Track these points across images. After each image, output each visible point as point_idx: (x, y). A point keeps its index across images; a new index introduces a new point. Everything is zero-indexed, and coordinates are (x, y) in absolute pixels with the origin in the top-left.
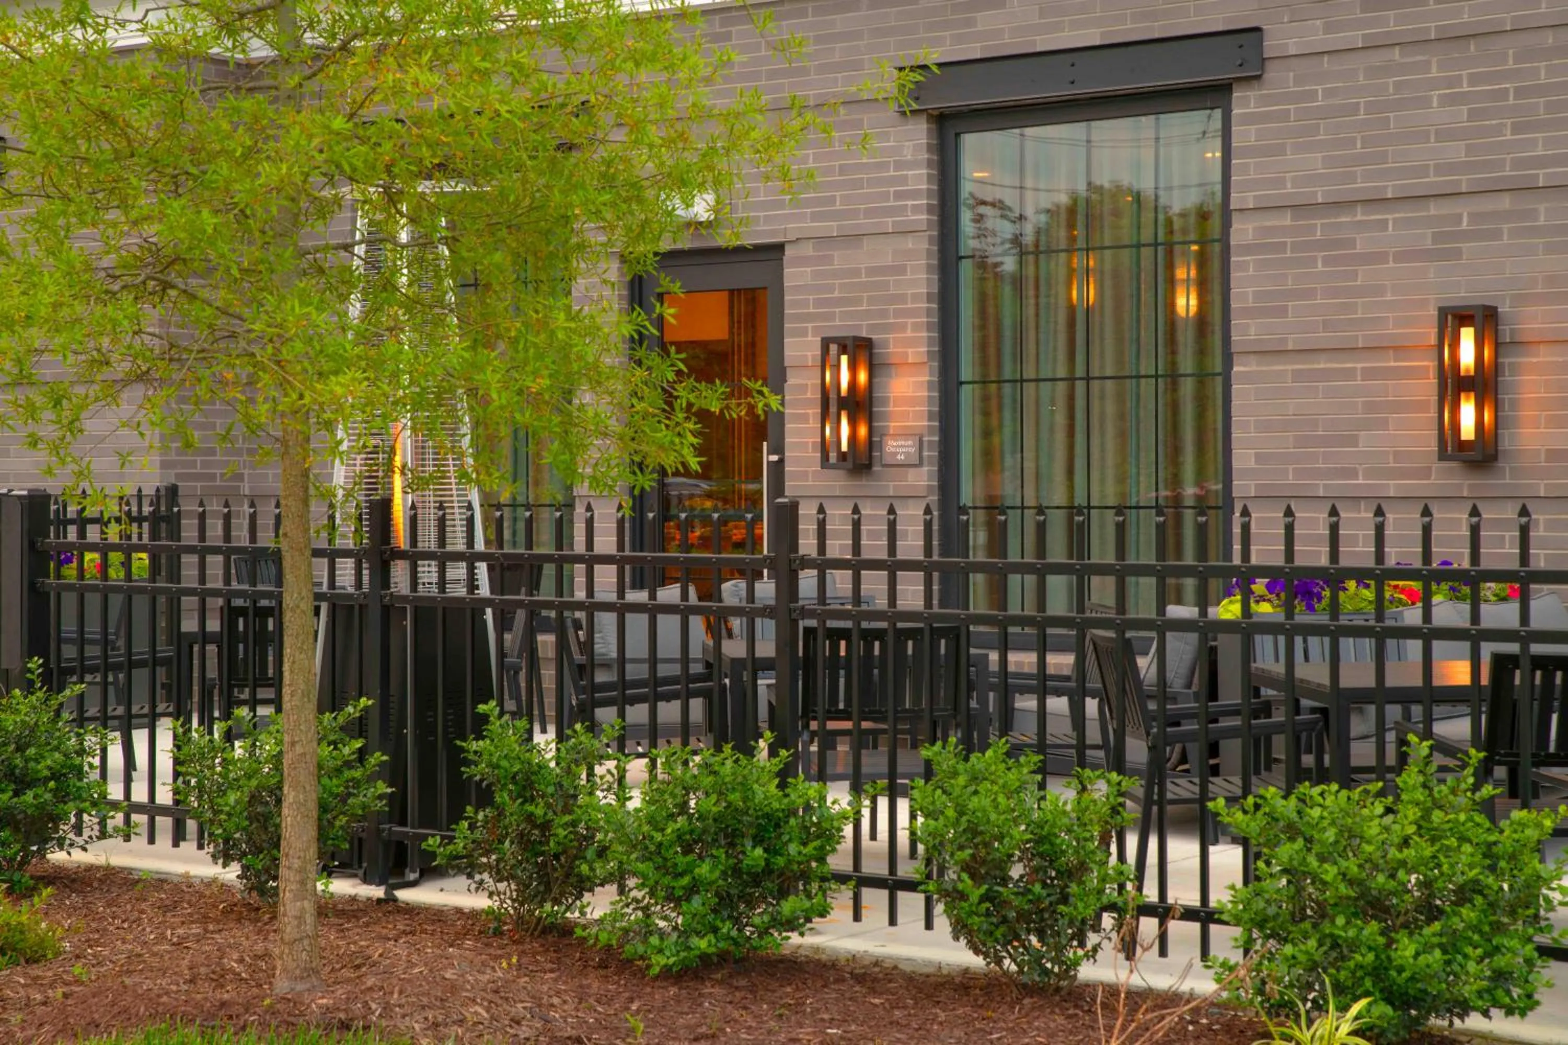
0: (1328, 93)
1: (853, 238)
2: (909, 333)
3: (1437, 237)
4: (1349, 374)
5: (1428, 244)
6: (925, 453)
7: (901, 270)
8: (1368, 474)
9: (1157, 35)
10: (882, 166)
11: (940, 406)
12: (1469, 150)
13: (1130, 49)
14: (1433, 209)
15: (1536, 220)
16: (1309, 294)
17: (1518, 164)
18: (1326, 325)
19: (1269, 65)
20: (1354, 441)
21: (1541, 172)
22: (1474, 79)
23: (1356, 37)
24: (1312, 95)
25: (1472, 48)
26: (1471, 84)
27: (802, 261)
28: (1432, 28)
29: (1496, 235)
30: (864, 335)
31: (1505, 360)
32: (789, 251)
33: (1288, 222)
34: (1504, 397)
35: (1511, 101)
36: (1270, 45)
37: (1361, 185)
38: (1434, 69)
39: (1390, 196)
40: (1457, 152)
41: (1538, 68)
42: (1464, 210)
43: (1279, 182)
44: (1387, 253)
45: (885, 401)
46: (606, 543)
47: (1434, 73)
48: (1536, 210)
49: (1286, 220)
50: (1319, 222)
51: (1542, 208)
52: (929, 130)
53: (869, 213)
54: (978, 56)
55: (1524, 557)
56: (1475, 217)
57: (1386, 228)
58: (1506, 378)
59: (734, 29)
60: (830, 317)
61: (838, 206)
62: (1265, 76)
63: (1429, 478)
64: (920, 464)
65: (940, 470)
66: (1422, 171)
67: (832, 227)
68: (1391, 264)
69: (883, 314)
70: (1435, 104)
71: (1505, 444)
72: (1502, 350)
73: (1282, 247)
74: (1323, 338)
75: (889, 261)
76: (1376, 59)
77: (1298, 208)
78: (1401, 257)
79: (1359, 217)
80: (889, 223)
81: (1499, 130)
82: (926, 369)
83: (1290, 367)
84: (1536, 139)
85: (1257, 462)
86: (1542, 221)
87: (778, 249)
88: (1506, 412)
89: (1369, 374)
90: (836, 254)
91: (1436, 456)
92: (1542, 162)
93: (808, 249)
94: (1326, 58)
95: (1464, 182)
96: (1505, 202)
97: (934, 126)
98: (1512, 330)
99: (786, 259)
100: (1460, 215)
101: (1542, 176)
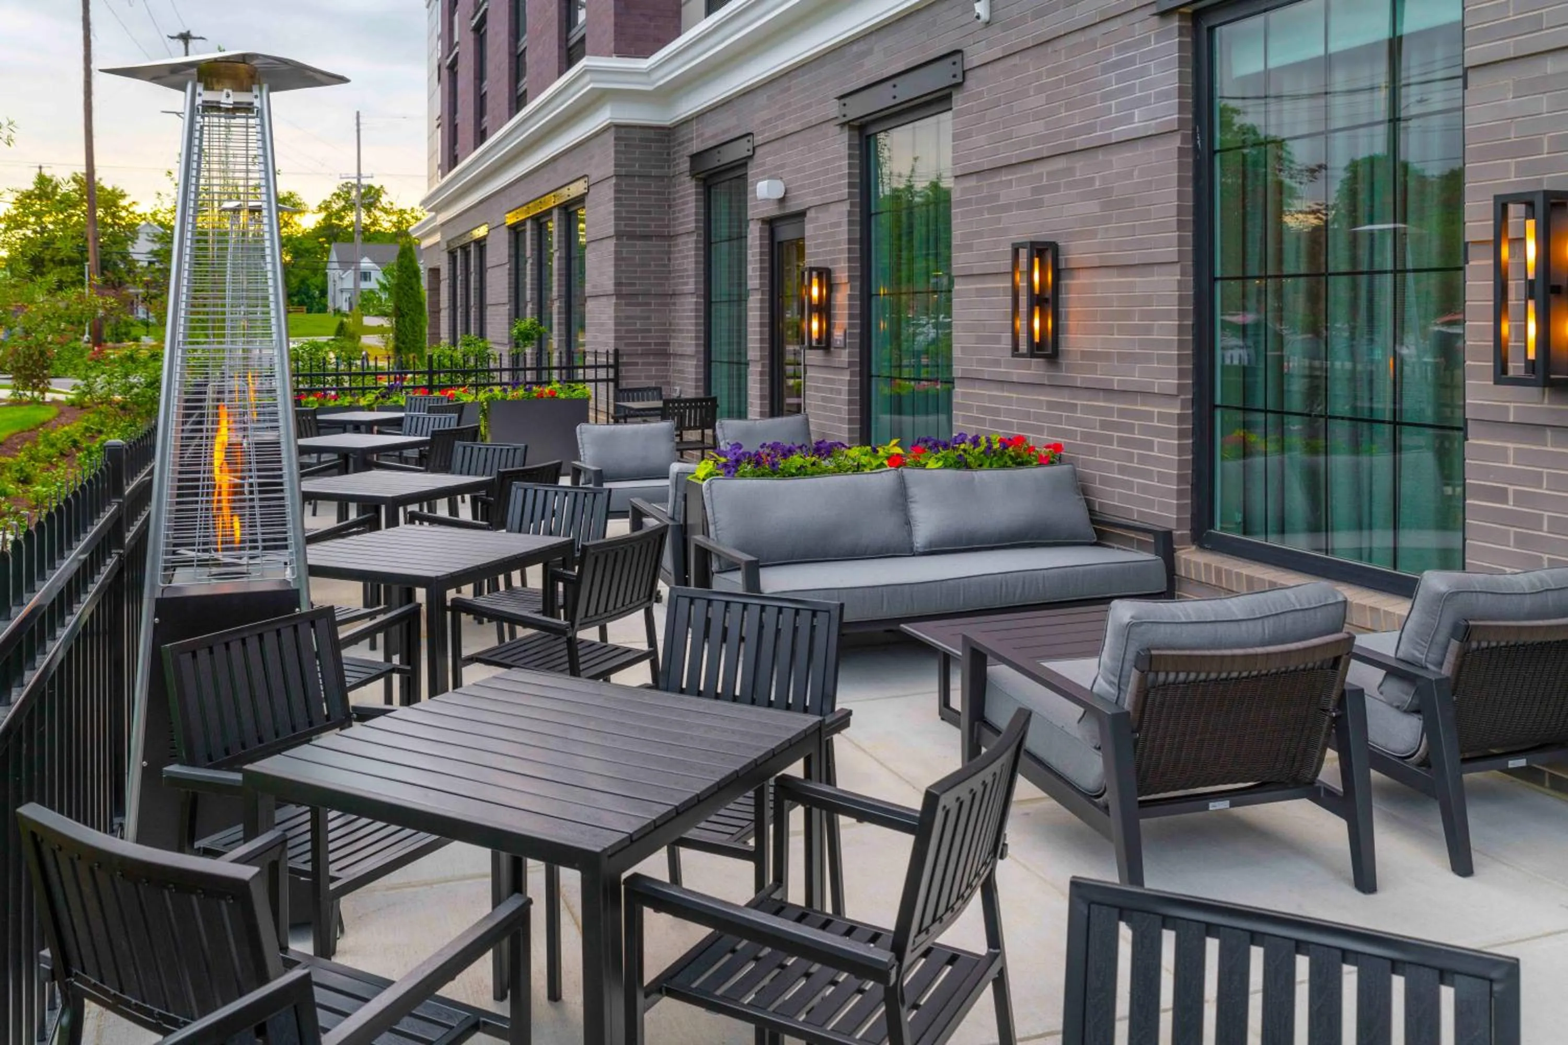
0: (989, 91)
1: (826, 206)
2: (842, 264)
3: (1033, 191)
5: (1029, 197)
6: (849, 341)
7: (839, 224)
12: (1047, 125)
14: (1032, 171)
15: (1075, 175)
16: (981, 234)
17: (1067, 134)
19: (968, 75)
22: (1048, 73)
23: (998, 50)
25: (1048, 50)
26: (1046, 77)
27: (810, 220)
28: (1030, 39)
29: (1058, 187)
30: (827, 266)
31: (1060, 282)
32: (807, 215)
34: (1059, 310)
35: (1064, 87)
36: (967, 60)
38: (1031, 68)
39: (1014, 162)
40: (1038, 127)
41: (1075, 61)
42: (1045, 169)
44: (1012, 204)
45: (835, 307)
47: (1031, 71)
50: (985, 183)
52: (849, 135)
53: (831, 189)
56: (1050, 175)
57: (1012, 187)
58: (1062, 296)
60: (817, 254)
61: (822, 186)
62: (967, 83)
63: (1030, 369)
64: (845, 347)
66: (1027, 143)
67: (817, 199)
68: (1014, 212)
69: (834, 252)
70: (1032, 94)
71: (1060, 345)
72: (1059, 275)
74: (987, 266)
75: (836, 219)
76: (1007, 64)
78: (1020, 206)
79: (1002, 179)
80: (836, 195)
81: (1058, 110)
82: (849, 287)
83: (974, 286)
86: (1077, 177)
87: (804, 213)
88: (1063, 321)
90: (820, 215)
92: (1077, 132)
93: (812, 213)
96: (1064, 162)
98: (1066, 260)
99: (806, 219)
100: (1042, 174)
101: (1080, 142)
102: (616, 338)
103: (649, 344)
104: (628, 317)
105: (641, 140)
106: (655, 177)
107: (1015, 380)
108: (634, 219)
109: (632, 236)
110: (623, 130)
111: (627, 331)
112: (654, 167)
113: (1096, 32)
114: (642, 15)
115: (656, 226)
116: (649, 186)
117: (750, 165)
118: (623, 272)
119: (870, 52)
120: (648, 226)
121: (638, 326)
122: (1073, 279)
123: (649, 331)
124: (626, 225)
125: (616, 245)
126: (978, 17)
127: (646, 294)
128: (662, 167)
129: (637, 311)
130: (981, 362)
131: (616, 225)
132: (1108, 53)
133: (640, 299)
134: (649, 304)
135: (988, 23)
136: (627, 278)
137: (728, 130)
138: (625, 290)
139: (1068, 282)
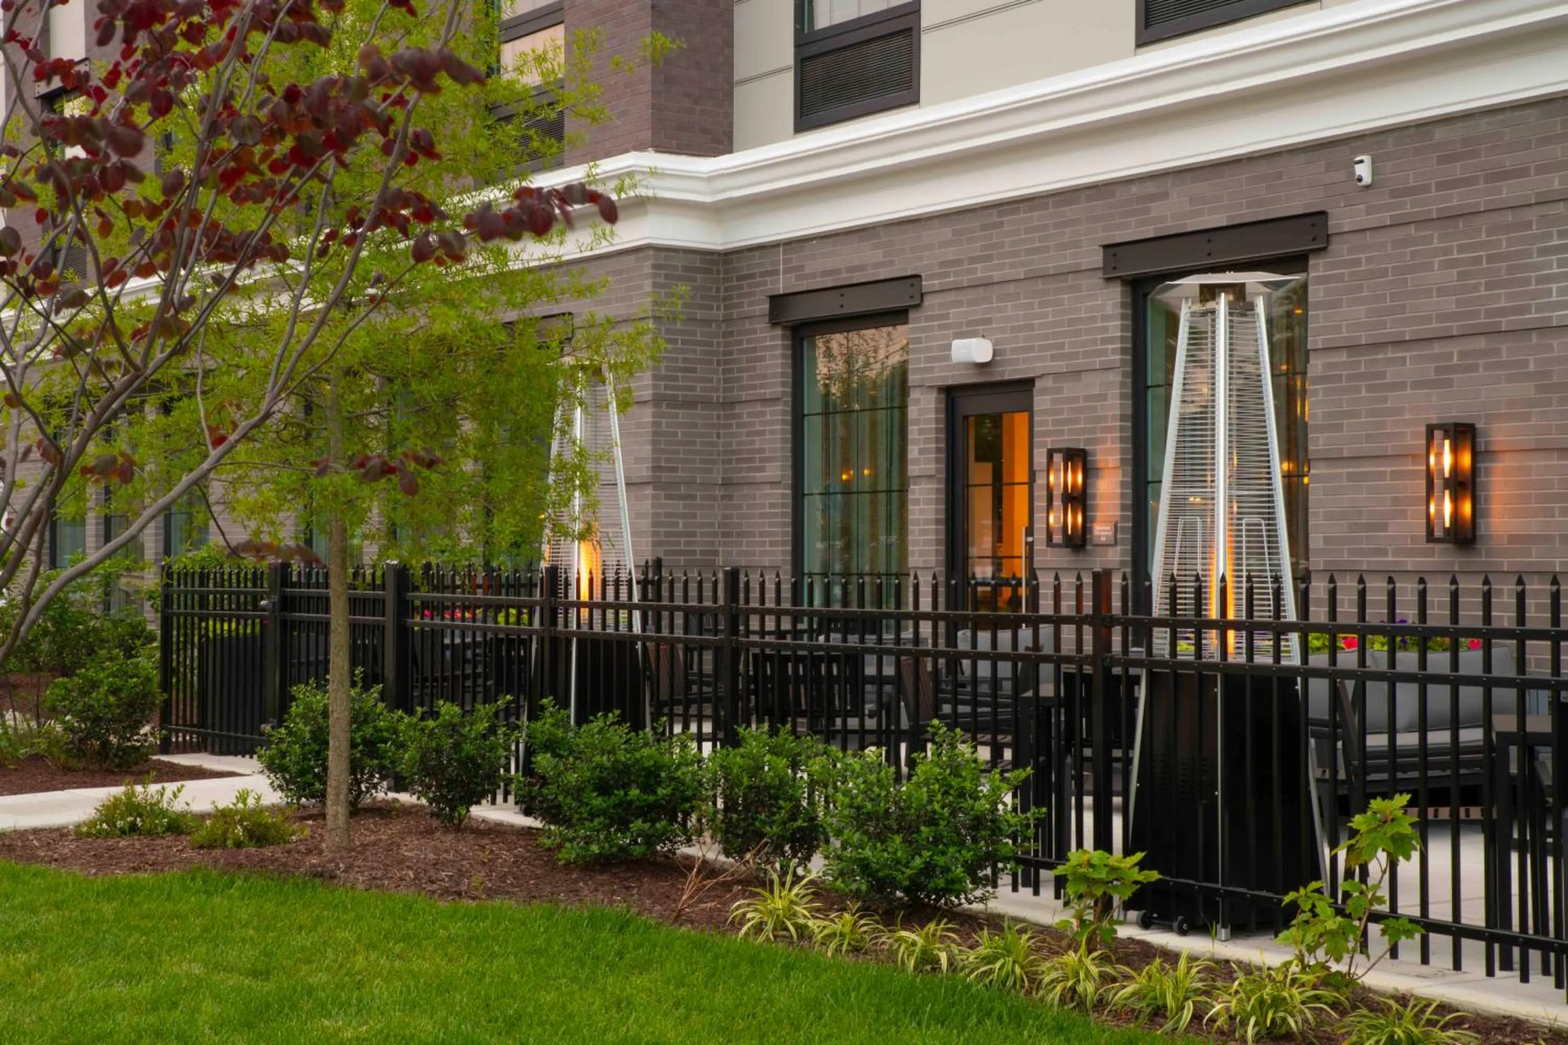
0: (1370, 260)
1: (1076, 374)
2: (1109, 445)
3: (1438, 370)
4: (1381, 476)
5: (1432, 376)
6: (1119, 536)
7: (1104, 397)
8: (1397, 552)
9: (1262, 218)
10: (1093, 319)
11: (1133, 500)
12: (1459, 303)
13: (1246, 229)
14: (1438, 348)
15: (1500, 356)
16: (1355, 414)
17: (1490, 313)
18: (1369, 438)
19: (1334, 240)
20: (1384, 527)
21: (1503, 319)
22: (1461, 248)
23: (1385, 218)
24: (1358, 262)
25: (1461, 224)
26: (1459, 252)
27: (1045, 391)
28: (1433, 210)
29: (1474, 368)
30: (1082, 447)
31: (1481, 465)
32: (1038, 384)
33: (1344, 359)
34: (1481, 494)
35: (1485, 265)
36: (1334, 224)
37: (1390, 331)
38: (1435, 241)
39: (1407, 338)
40: (1450, 304)
41: (1500, 240)
42: (1454, 348)
43: (1338, 329)
44: (1405, 382)
45: (1094, 497)
46: (926, 605)
47: (1436, 244)
48: (1499, 349)
49: (1343, 357)
50: (1363, 358)
51: (1504, 347)
52: (1122, 291)
53: (1087, 354)
54: (1151, 235)
55: (1487, 617)
56: (1462, 355)
57: (1405, 364)
58: (1481, 479)
59: (1005, 219)
60: (1061, 432)
61: (1067, 350)
62: (1330, 248)
63: (1433, 556)
64: (1115, 544)
65: (1133, 549)
66: (1427, 319)
67: (1062, 366)
68: (1409, 391)
69: (1093, 430)
70: (1436, 268)
71: (1481, 531)
72: (1479, 458)
73: (1339, 378)
74: (1365, 447)
75: (1096, 391)
76: (1400, 233)
77: (1352, 348)
78: (1417, 385)
79: (1390, 355)
80: (1097, 362)
81: (1476, 288)
82: (1120, 472)
83: (1345, 470)
84: (1500, 294)
85: (1325, 543)
86: (1504, 358)
87: (1030, 382)
88: (1482, 505)
89: (1396, 475)
90: (1065, 385)
91: (1425, 539)
92: (1503, 312)
93: (1048, 383)
94: (1368, 233)
95: (1454, 327)
96: (1482, 343)
97: (1129, 289)
98: (1486, 442)
99: (1035, 390)
100: (1452, 353)
101: (1504, 323)
102: (655, 544)
103: (693, 553)
104: (668, 515)
105: (685, 269)
106: (701, 321)
107: (1410, 568)
108: (676, 379)
109: (673, 402)
110: (663, 254)
111: (668, 534)
112: (701, 307)
113: (1532, 215)
114: (685, 95)
115: (704, 389)
116: (694, 333)
117: (912, 315)
118: (663, 451)
119: (1164, 195)
120: (693, 389)
121: (681, 528)
122: (1493, 462)
123: (693, 534)
124: (666, 387)
125: (655, 415)
126: (1360, 180)
127: (690, 483)
128: (711, 308)
129: (679, 506)
130: (1352, 552)
131: (655, 387)
132: (1549, 236)
133: (683, 490)
134: (693, 497)
135: (1367, 187)
136: (667, 460)
137: (862, 268)
138: (665, 476)
139: (1487, 465)
